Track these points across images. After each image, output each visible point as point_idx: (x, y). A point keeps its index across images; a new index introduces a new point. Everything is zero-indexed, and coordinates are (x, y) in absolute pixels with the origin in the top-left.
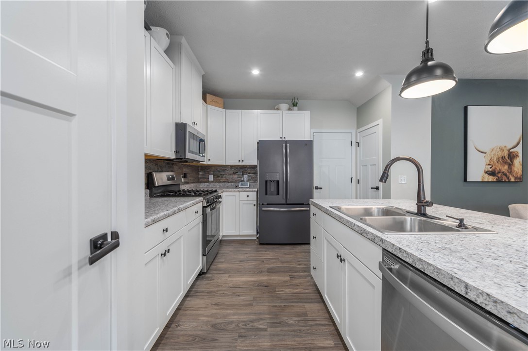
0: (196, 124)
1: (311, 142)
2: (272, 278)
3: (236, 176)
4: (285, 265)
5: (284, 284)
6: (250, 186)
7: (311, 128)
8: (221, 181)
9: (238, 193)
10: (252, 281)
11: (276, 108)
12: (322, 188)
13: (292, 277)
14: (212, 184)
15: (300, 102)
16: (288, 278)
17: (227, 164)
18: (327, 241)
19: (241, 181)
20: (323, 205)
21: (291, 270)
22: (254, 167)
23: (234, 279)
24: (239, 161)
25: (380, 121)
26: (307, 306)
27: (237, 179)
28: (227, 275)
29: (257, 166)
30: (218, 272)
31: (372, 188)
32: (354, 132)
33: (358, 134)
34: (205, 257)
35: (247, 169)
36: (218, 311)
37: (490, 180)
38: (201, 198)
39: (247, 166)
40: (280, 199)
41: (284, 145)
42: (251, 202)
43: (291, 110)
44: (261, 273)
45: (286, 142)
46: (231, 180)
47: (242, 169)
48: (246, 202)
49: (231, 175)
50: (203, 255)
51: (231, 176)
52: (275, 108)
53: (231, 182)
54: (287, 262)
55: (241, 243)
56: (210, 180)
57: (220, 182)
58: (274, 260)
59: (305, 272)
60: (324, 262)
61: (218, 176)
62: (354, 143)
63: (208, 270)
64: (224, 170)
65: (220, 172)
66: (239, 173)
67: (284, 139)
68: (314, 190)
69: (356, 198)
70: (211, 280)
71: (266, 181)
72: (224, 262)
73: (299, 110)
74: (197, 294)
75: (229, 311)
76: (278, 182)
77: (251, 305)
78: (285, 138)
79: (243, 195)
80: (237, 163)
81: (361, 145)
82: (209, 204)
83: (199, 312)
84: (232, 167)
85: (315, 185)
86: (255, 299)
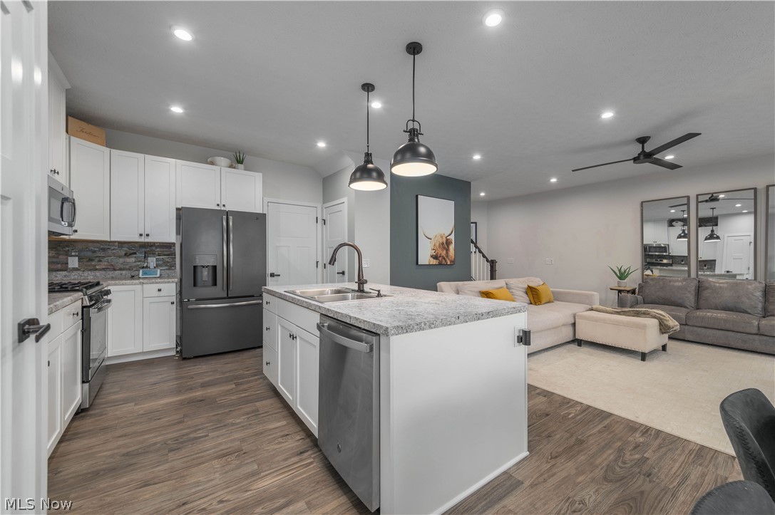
0: (58, 173)
1: (264, 216)
2: (209, 391)
3: (131, 260)
4: (227, 375)
5: (228, 393)
6: (161, 275)
7: (264, 195)
8: (97, 267)
9: (140, 286)
10: (178, 401)
11: (209, 160)
12: (279, 275)
13: (237, 384)
14: (75, 273)
15: (247, 159)
16: (234, 386)
17: (113, 239)
18: (282, 327)
19: (143, 267)
20: (277, 291)
21: (236, 378)
22: (170, 246)
23: (146, 405)
24: (141, 235)
25: (345, 199)
26: (258, 404)
27: (134, 264)
28: (133, 404)
29: (174, 244)
30: (110, 405)
31: (338, 273)
32: (319, 206)
33: (325, 210)
34: (86, 385)
35: (154, 248)
36: (129, 440)
37: (431, 263)
38: (80, 294)
39: (154, 243)
40: (219, 291)
41: (225, 217)
42: (166, 299)
43: (234, 168)
44: (191, 389)
45: (227, 213)
46: (122, 266)
47: (145, 249)
48: (157, 300)
49: (120, 257)
50: (83, 382)
51: (121, 260)
52: (207, 160)
53: (120, 269)
54: (230, 371)
55: (148, 364)
56: (70, 266)
57: (96, 269)
58: (211, 373)
59: (256, 375)
60: (278, 352)
61: (91, 260)
62: (319, 220)
63: (91, 405)
64: (104, 250)
65: (94, 252)
66: (138, 255)
67: (223, 208)
68: (269, 279)
69: (323, 283)
70: (101, 415)
71: (195, 267)
72: (119, 391)
73: (246, 169)
74: (80, 435)
75: (146, 437)
76: (215, 268)
77: (181, 422)
78: (224, 206)
79: (151, 289)
80: (137, 239)
81: (328, 222)
82: (93, 302)
83: (94, 450)
84: (121, 244)
85: (269, 271)
86: (185, 416)
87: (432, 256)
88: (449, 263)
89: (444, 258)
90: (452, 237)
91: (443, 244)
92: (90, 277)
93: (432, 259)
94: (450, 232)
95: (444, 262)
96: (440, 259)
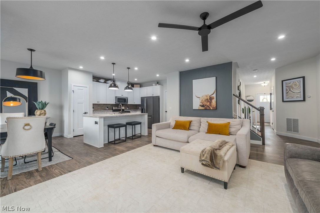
87: (200, 106)
88: (212, 109)
89: (208, 107)
90: (214, 95)
91: (207, 99)
92: (129, 110)
93: (200, 107)
94: (212, 93)
95: (208, 108)
96: (206, 107)
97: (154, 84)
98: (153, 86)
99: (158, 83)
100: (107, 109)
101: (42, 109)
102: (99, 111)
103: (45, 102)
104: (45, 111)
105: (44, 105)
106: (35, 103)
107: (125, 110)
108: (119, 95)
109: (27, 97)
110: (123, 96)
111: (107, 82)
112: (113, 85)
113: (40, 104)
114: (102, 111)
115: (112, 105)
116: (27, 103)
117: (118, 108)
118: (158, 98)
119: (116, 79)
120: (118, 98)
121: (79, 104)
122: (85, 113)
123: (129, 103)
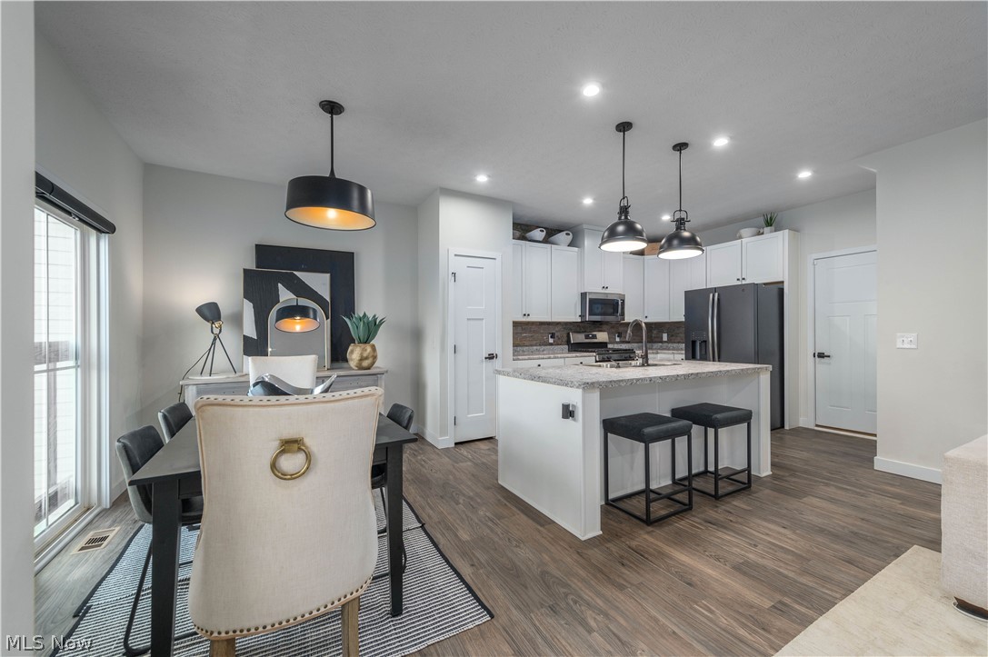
43: (763, 234)
97: (744, 232)
98: (740, 238)
99: (769, 223)
100: (551, 341)
101: (367, 341)
102: (525, 348)
103: (375, 316)
104: (373, 348)
105: (372, 327)
106: (347, 320)
107: (610, 346)
108: (595, 288)
109: (328, 300)
110: (607, 291)
111: (553, 238)
112: (621, 228)
113: (362, 323)
114: (535, 348)
115: (570, 327)
116: (329, 320)
117: (587, 337)
118: (778, 290)
119: (585, 226)
120: (590, 300)
121: (471, 322)
122: (491, 357)
123: (629, 317)
